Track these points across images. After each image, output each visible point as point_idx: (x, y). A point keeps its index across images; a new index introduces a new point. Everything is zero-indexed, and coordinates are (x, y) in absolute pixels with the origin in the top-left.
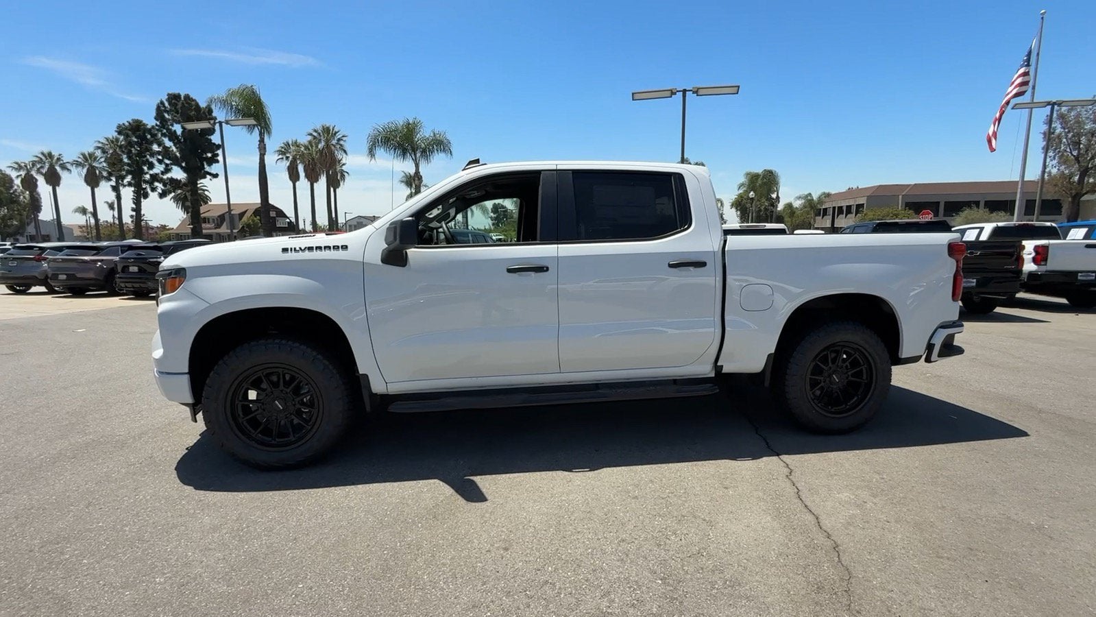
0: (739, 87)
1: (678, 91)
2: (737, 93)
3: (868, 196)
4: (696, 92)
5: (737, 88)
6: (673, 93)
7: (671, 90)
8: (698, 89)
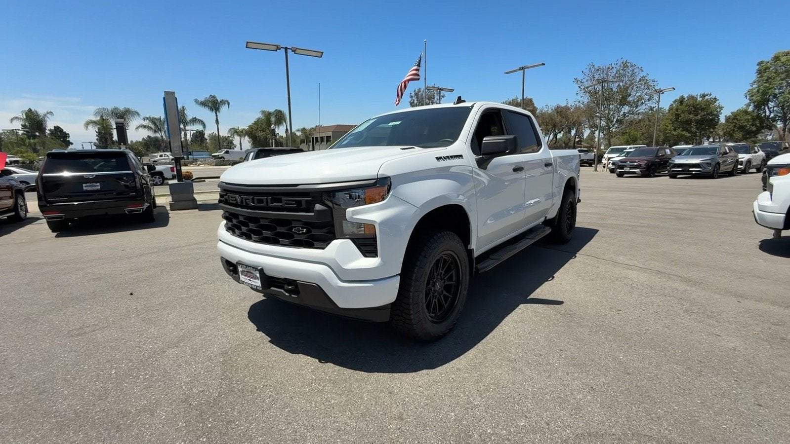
0: (323, 53)
1: (282, 48)
2: (321, 57)
3: (333, 132)
4: (294, 51)
5: (321, 54)
6: (278, 48)
7: (277, 46)
8: (297, 49)
